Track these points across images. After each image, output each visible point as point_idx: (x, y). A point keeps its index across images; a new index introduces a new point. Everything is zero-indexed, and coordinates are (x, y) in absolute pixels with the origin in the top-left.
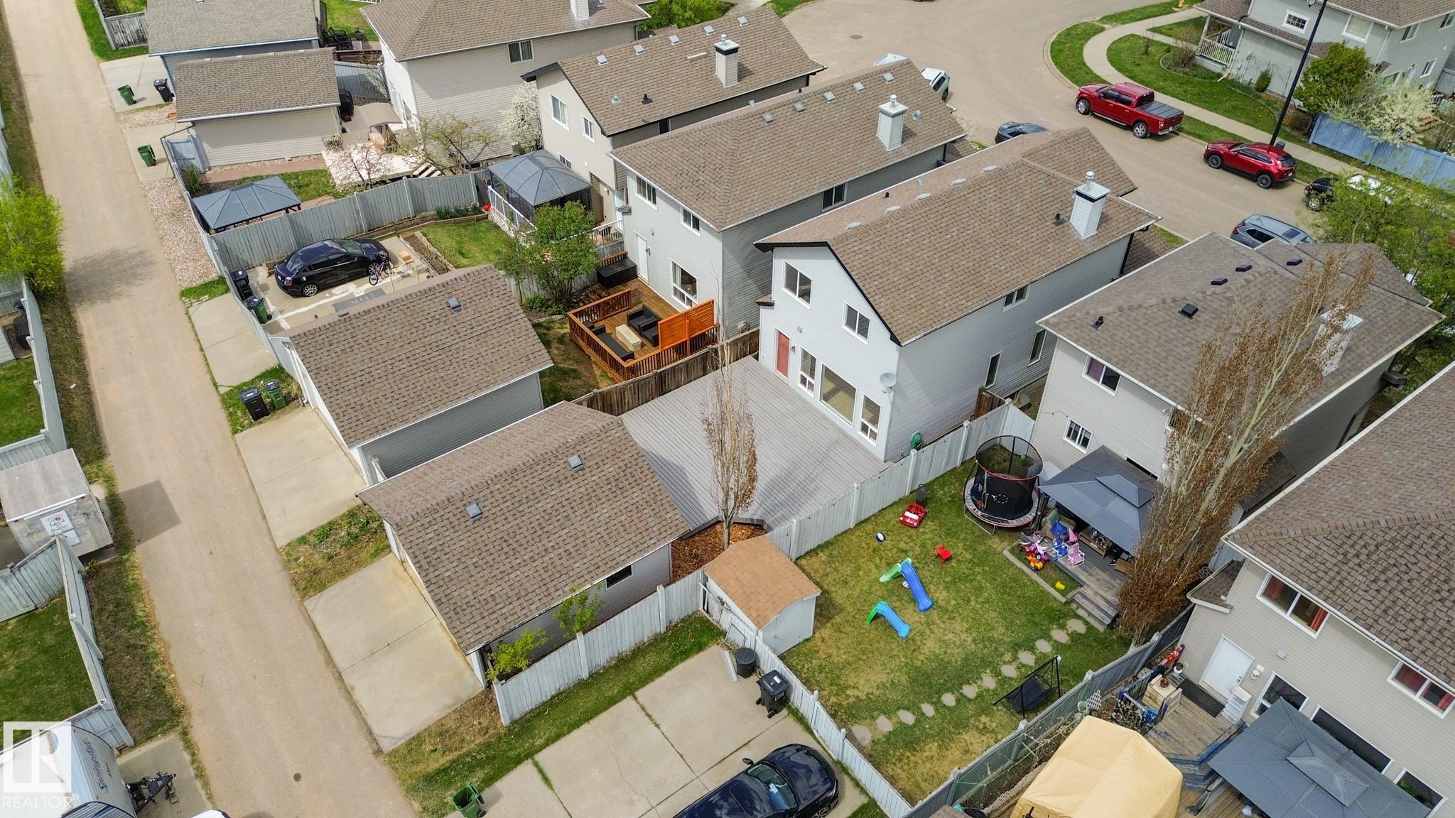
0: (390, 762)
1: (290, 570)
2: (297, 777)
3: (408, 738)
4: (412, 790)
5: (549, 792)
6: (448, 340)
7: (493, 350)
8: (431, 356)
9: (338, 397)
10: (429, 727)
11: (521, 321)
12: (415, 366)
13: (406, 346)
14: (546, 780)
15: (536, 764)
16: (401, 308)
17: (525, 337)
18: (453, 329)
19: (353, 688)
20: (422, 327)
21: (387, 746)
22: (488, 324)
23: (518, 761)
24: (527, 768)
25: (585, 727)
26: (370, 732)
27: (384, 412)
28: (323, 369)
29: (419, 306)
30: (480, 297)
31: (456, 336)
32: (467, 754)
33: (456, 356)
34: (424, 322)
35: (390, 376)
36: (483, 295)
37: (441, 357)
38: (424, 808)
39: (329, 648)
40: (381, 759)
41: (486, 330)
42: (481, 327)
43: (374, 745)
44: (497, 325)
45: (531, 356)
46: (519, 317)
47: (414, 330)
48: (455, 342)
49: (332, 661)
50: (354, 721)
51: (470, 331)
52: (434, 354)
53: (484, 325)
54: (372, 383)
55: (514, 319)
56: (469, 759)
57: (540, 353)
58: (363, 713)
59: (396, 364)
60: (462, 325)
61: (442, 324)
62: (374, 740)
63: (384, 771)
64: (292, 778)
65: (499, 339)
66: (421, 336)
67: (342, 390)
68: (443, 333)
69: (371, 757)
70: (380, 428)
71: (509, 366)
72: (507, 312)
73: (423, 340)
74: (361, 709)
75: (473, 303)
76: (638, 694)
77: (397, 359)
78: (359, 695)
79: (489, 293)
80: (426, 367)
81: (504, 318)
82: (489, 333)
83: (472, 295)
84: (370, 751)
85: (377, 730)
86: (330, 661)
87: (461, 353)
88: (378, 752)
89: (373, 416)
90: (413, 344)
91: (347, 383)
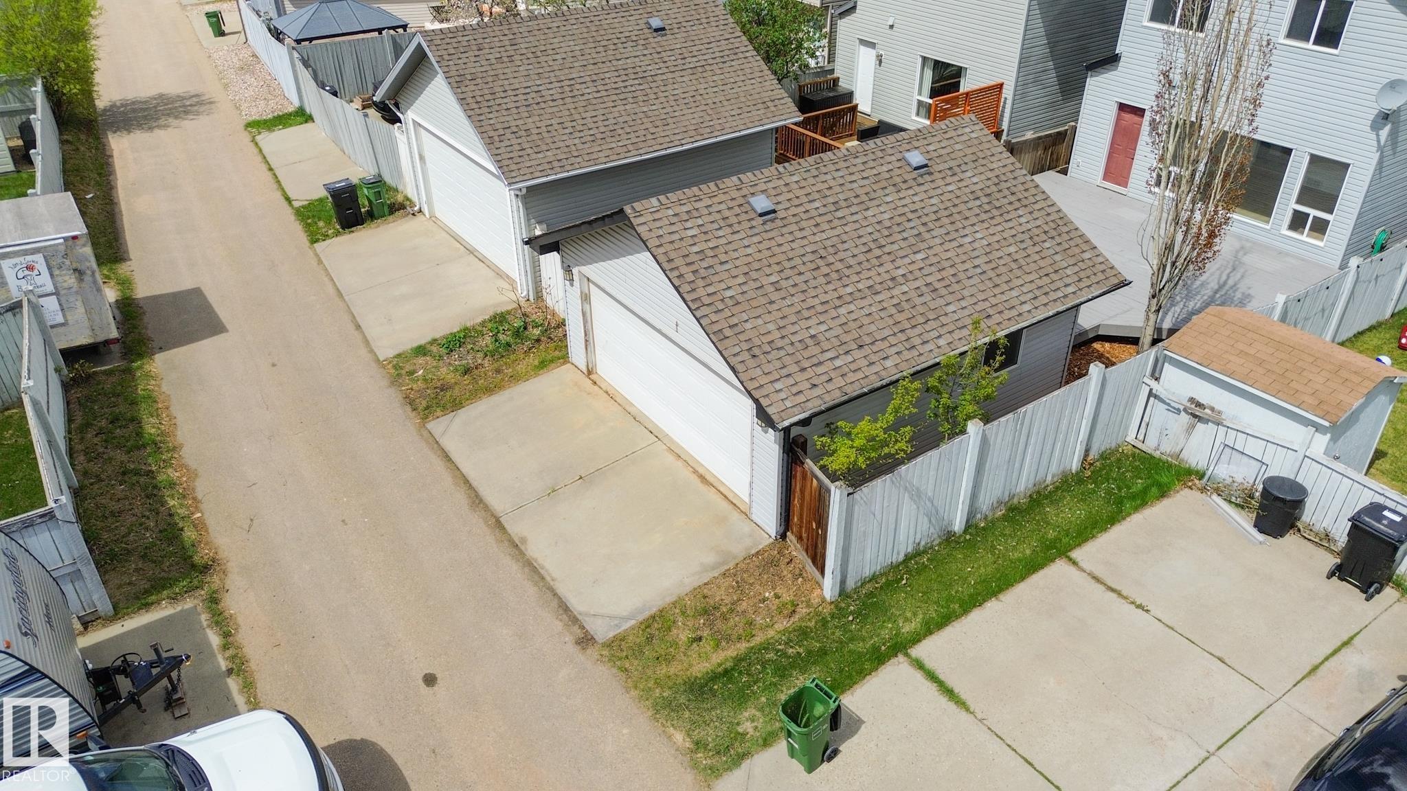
0: (612, 659)
1: (401, 385)
2: (430, 680)
3: (641, 618)
4: (666, 708)
5: (963, 714)
6: (650, 68)
7: (715, 89)
8: (627, 83)
9: (491, 116)
10: (680, 599)
11: (751, 59)
12: (604, 93)
13: (591, 67)
14: (949, 693)
15: (919, 665)
16: (582, 20)
17: (759, 80)
18: (655, 56)
19: (524, 540)
20: (612, 47)
21: (602, 631)
22: (705, 57)
23: (879, 658)
24: (897, 671)
25: (992, 605)
26: (564, 608)
27: (561, 144)
28: (469, 77)
29: (607, 22)
30: (691, 23)
31: (662, 65)
32: (766, 646)
33: (663, 89)
34: (616, 41)
35: (568, 100)
36: (696, 22)
37: (641, 87)
38: (697, 743)
39: (475, 484)
40: (593, 652)
41: (703, 63)
42: (695, 59)
43: (576, 629)
44: (718, 60)
45: (769, 104)
46: (748, 54)
47: (601, 49)
48: (660, 72)
49: (481, 501)
50: (531, 590)
51: (680, 62)
52: (631, 82)
53: (701, 58)
54: (543, 105)
55: (741, 55)
56: (771, 655)
57: (783, 102)
58: (548, 578)
59: (578, 87)
60: (669, 53)
61: (640, 47)
62: (574, 620)
63: (604, 674)
64: (421, 682)
65: (722, 77)
66: (611, 58)
67: (496, 108)
68: (642, 58)
69: (572, 649)
70: (556, 164)
71: (739, 111)
72: (731, 46)
73: (615, 63)
74: (542, 572)
75: (683, 29)
76: (1076, 554)
77: (579, 81)
78: (537, 550)
79: (704, 21)
80: (622, 97)
81: (727, 52)
82: (708, 68)
83: (681, 20)
84: (569, 639)
85: (577, 604)
86: (477, 501)
87: (670, 87)
88: (586, 640)
89: (544, 147)
90: (600, 65)
91: (505, 100)
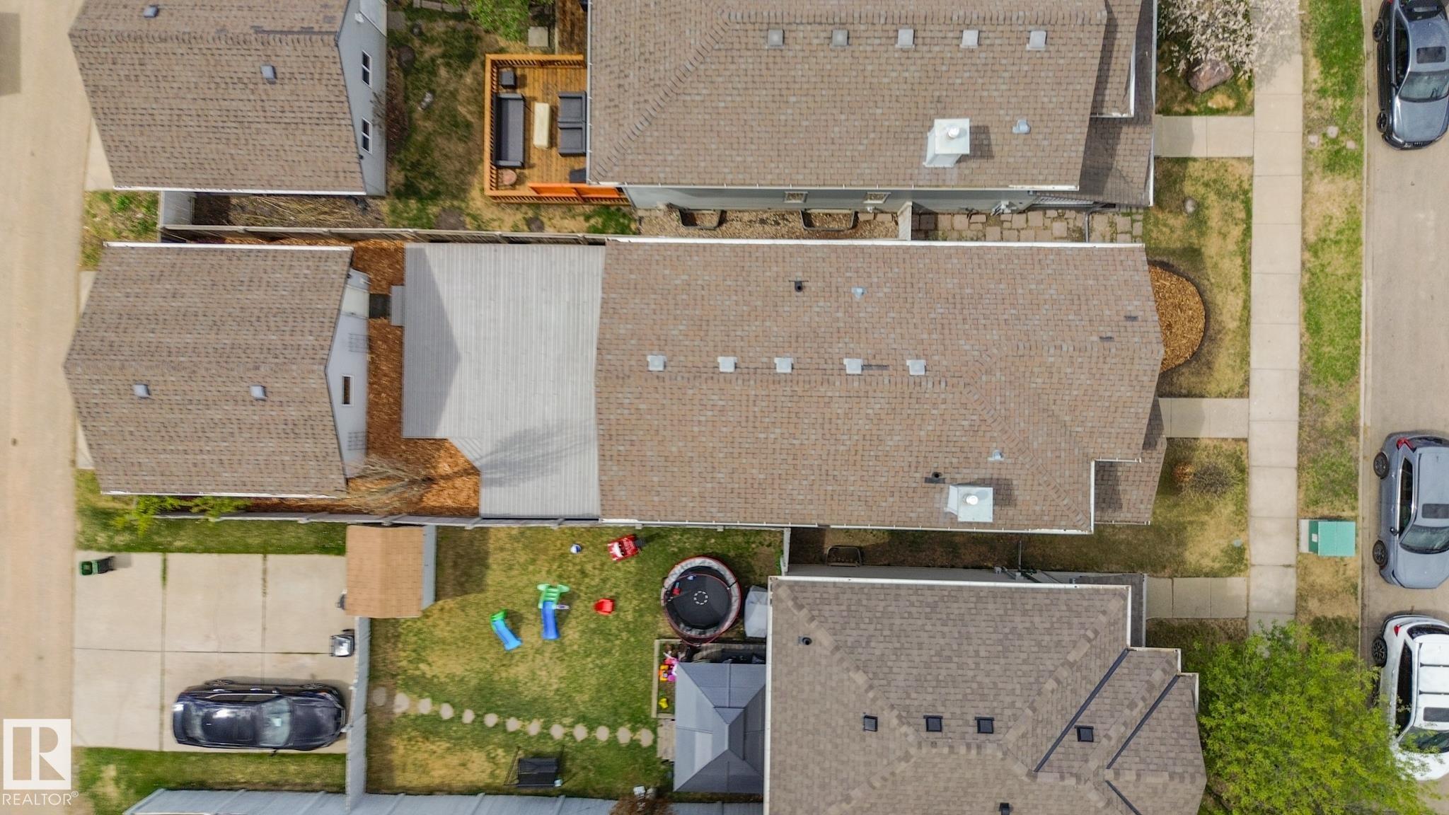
0: (77, 479)
2: (14, 442)
4: (81, 512)
5: (161, 588)
6: (250, 114)
7: (299, 149)
8: (225, 125)
9: (112, 128)
11: (344, 127)
12: (204, 129)
13: (200, 102)
14: (164, 578)
15: (165, 561)
16: (205, 51)
17: (342, 150)
18: (259, 103)
20: (223, 86)
22: (303, 115)
23: (154, 548)
24: (156, 558)
25: (215, 556)
26: (75, 441)
27: (159, 165)
28: (102, 89)
29: (227, 58)
30: (303, 76)
31: (261, 114)
33: (254, 136)
34: (228, 80)
35: (174, 128)
36: (309, 76)
37: (236, 131)
40: (73, 470)
41: (299, 120)
42: (293, 115)
43: (73, 455)
44: (313, 121)
45: (341, 174)
46: (343, 122)
47: (213, 86)
48: (257, 120)
51: (279, 114)
52: (229, 124)
53: (299, 115)
54: (153, 128)
55: (336, 121)
57: (353, 175)
59: (184, 118)
60: (272, 103)
61: (248, 91)
62: (75, 450)
63: (71, 481)
64: (11, 440)
65: (310, 138)
66: (219, 96)
67: (118, 122)
68: (246, 103)
69: (68, 462)
70: (152, 180)
71: (311, 174)
72: (331, 110)
73: (222, 103)
75: (294, 81)
76: (271, 557)
77: (187, 112)
79: (317, 76)
80: (217, 136)
81: (324, 115)
82: (301, 126)
83: (295, 70)
84: (69, 457)
85: (80, 444)
87: (260, 137)
88: (73, 463)
89: (147, 165)
90: (209, 102)
91: (126, 117)
